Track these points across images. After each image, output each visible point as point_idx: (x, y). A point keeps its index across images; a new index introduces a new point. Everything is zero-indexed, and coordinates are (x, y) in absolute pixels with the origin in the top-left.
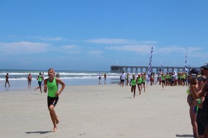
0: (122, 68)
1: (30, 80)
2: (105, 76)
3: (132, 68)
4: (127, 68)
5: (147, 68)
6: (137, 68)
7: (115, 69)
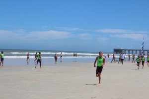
0: (122, 50)
1: (56, 58)
2: (108, 55)
3: (129, 50)
4: (125, 50)
5: (140, 51)
6: (133, 50)
7: (116, 51)
